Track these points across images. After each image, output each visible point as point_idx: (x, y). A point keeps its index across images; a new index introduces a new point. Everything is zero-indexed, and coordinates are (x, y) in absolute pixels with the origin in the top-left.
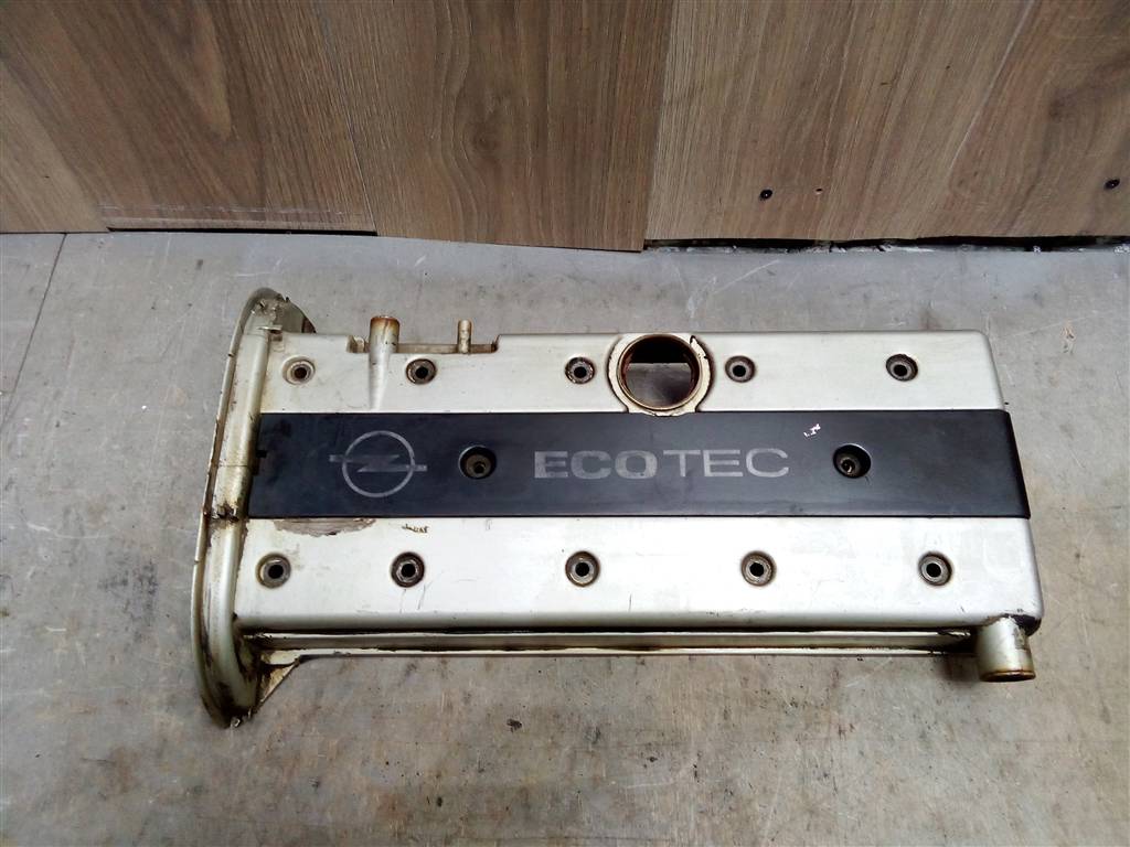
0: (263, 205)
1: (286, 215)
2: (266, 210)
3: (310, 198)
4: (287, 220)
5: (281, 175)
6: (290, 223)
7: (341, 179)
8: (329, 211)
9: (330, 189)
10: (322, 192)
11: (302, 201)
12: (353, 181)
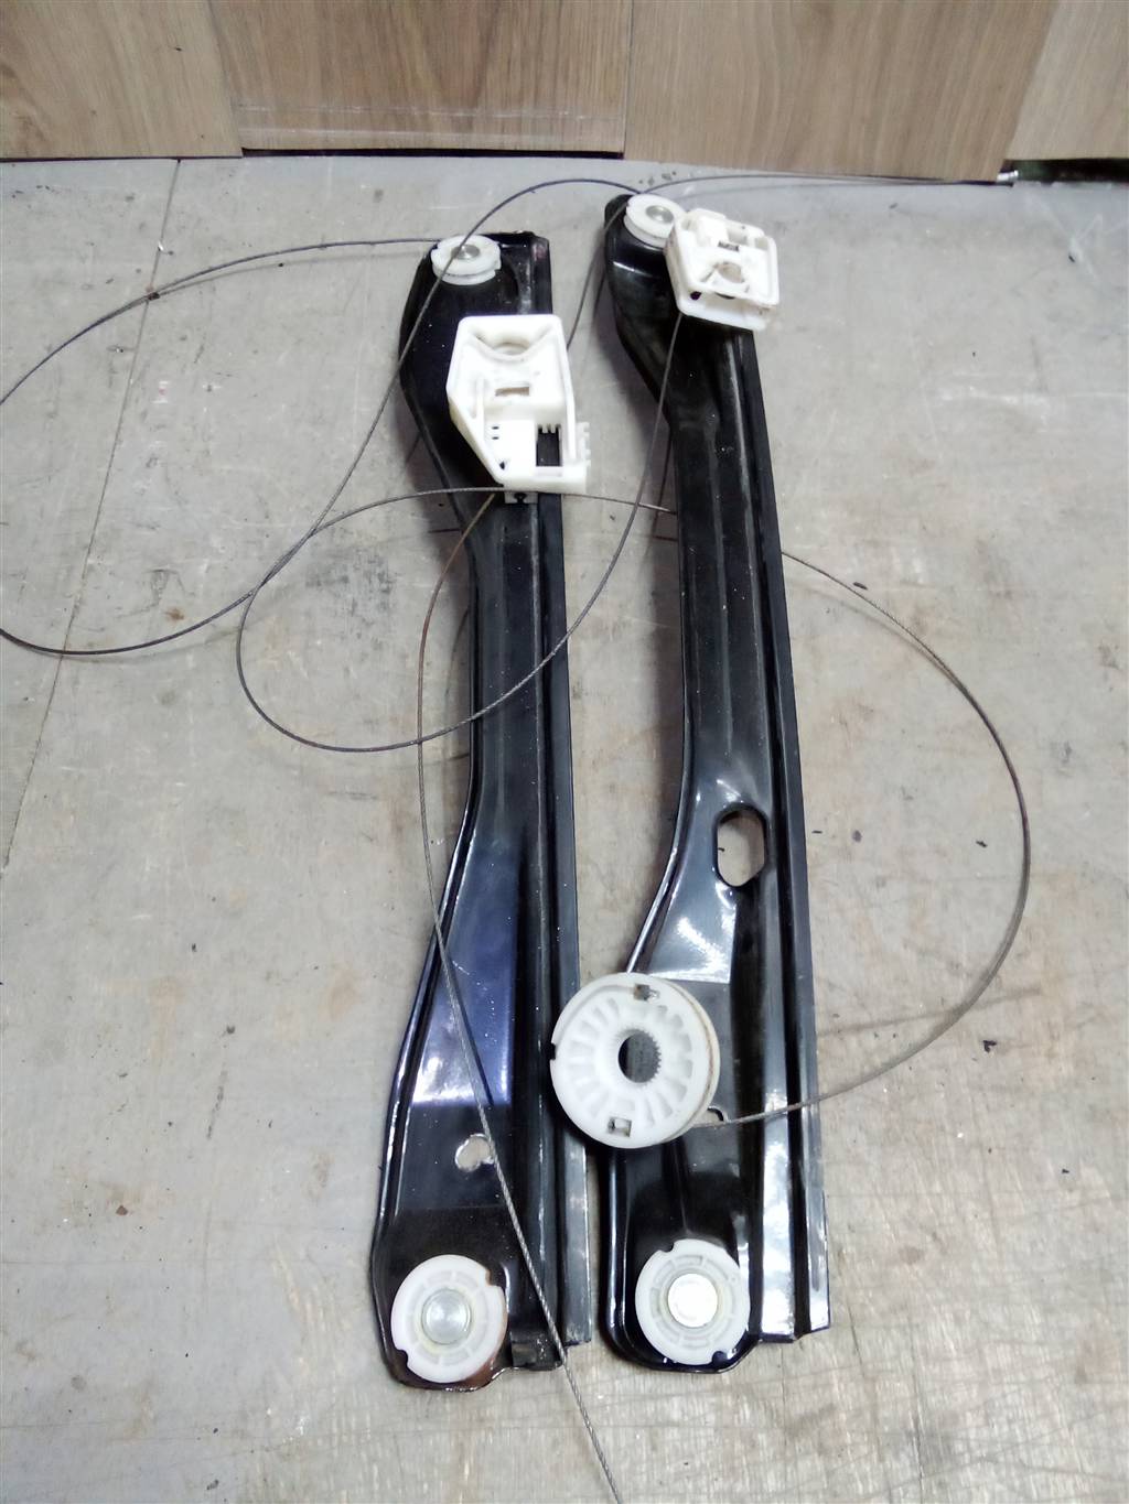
0: (474, 103)
1: (504, 121)
2: (478, 112)
3: (546, 86)
5: (516, 44)
6: (505, 136)
7: (598, 52)
8: (566, 113)
9: (577, 71)
10: (566, 78)
11: (532, 94)
12: (615, 55)
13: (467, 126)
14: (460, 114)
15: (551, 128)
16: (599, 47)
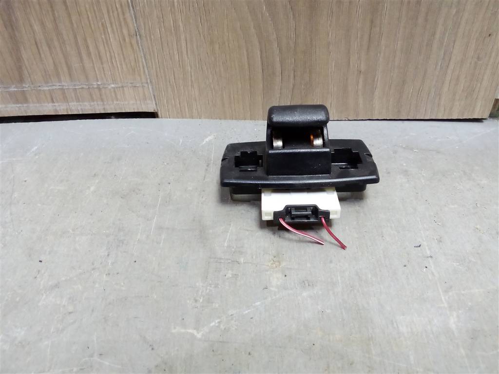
0: (21, 80)
1: (51, 92)
2: (27, 86)
3: (75, 64)
4: (53, 102)
5: (37, 27)
6: (56, 104)
7: (109, 30)
8: (99, 83)
9: (97, 47)
10: (89, 54)
11: (65, 69)
12: (125, 32)
13: (23, 98)
14: (13, 89)
15: (91, 95)
16: (108, 25)
